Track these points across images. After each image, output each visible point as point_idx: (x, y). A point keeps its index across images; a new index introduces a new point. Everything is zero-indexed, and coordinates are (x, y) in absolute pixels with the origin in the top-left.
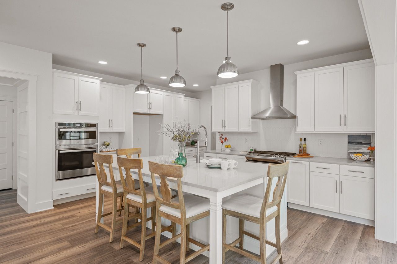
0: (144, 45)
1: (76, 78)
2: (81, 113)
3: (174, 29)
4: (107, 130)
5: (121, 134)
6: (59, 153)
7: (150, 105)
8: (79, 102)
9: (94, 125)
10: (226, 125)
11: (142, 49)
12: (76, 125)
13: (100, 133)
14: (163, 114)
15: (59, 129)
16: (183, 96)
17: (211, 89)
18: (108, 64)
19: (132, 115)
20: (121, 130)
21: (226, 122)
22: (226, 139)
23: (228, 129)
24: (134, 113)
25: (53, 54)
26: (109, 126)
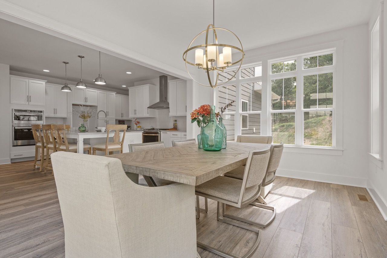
0: (68, 63)
1: (27, 80)
2: (31, 103)
3: (79, 56)
4: (52, 115)
5: (64, 119)
6: (15, 129)
7: (86, 99)
8: (29, 96)
9: (41, 112)
10: (137, 113)
11: (66, 65)
12: (27, 111)
13: (46, 117)
14: (97, 105)
15: (14, 113)
16: (114, 94)
17: (128, 89)
18: (50, 71)
19: (72, 106)
20: (64, 116)
21: (137, 111)
22: (138, 122)
23: (138, 116)
24: (73, 105)
25: (10, 66)
26: (54, 113)
